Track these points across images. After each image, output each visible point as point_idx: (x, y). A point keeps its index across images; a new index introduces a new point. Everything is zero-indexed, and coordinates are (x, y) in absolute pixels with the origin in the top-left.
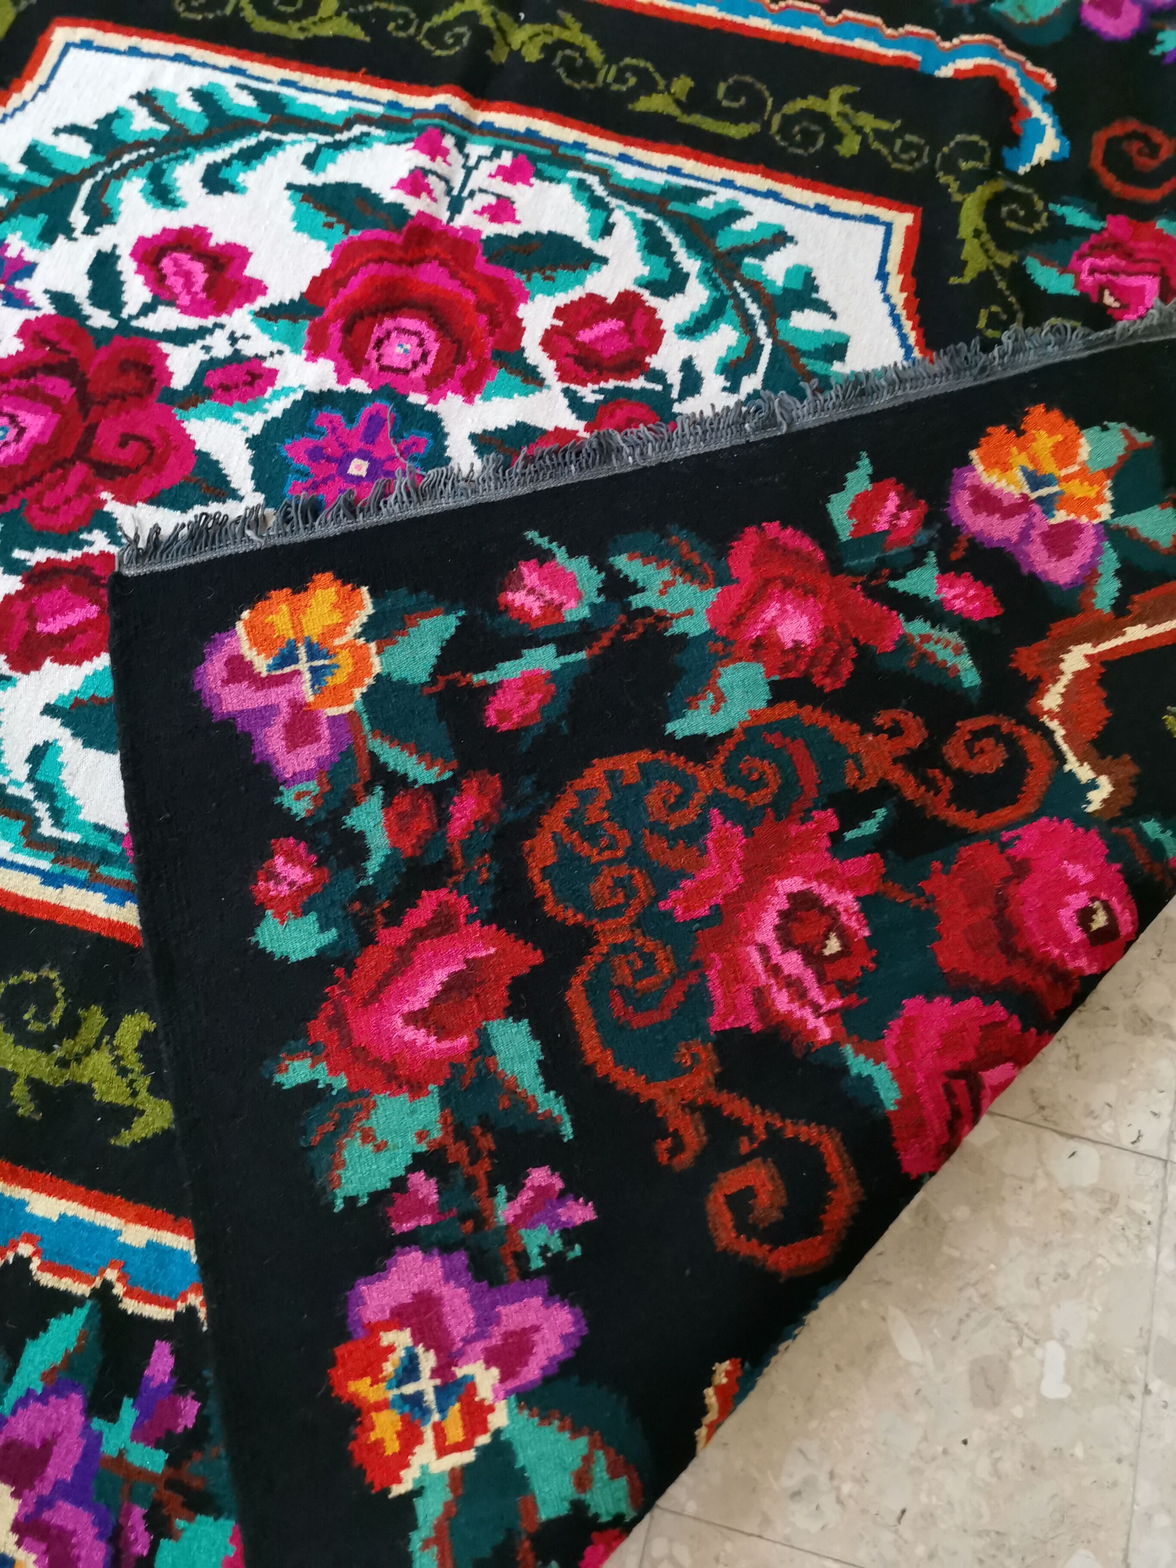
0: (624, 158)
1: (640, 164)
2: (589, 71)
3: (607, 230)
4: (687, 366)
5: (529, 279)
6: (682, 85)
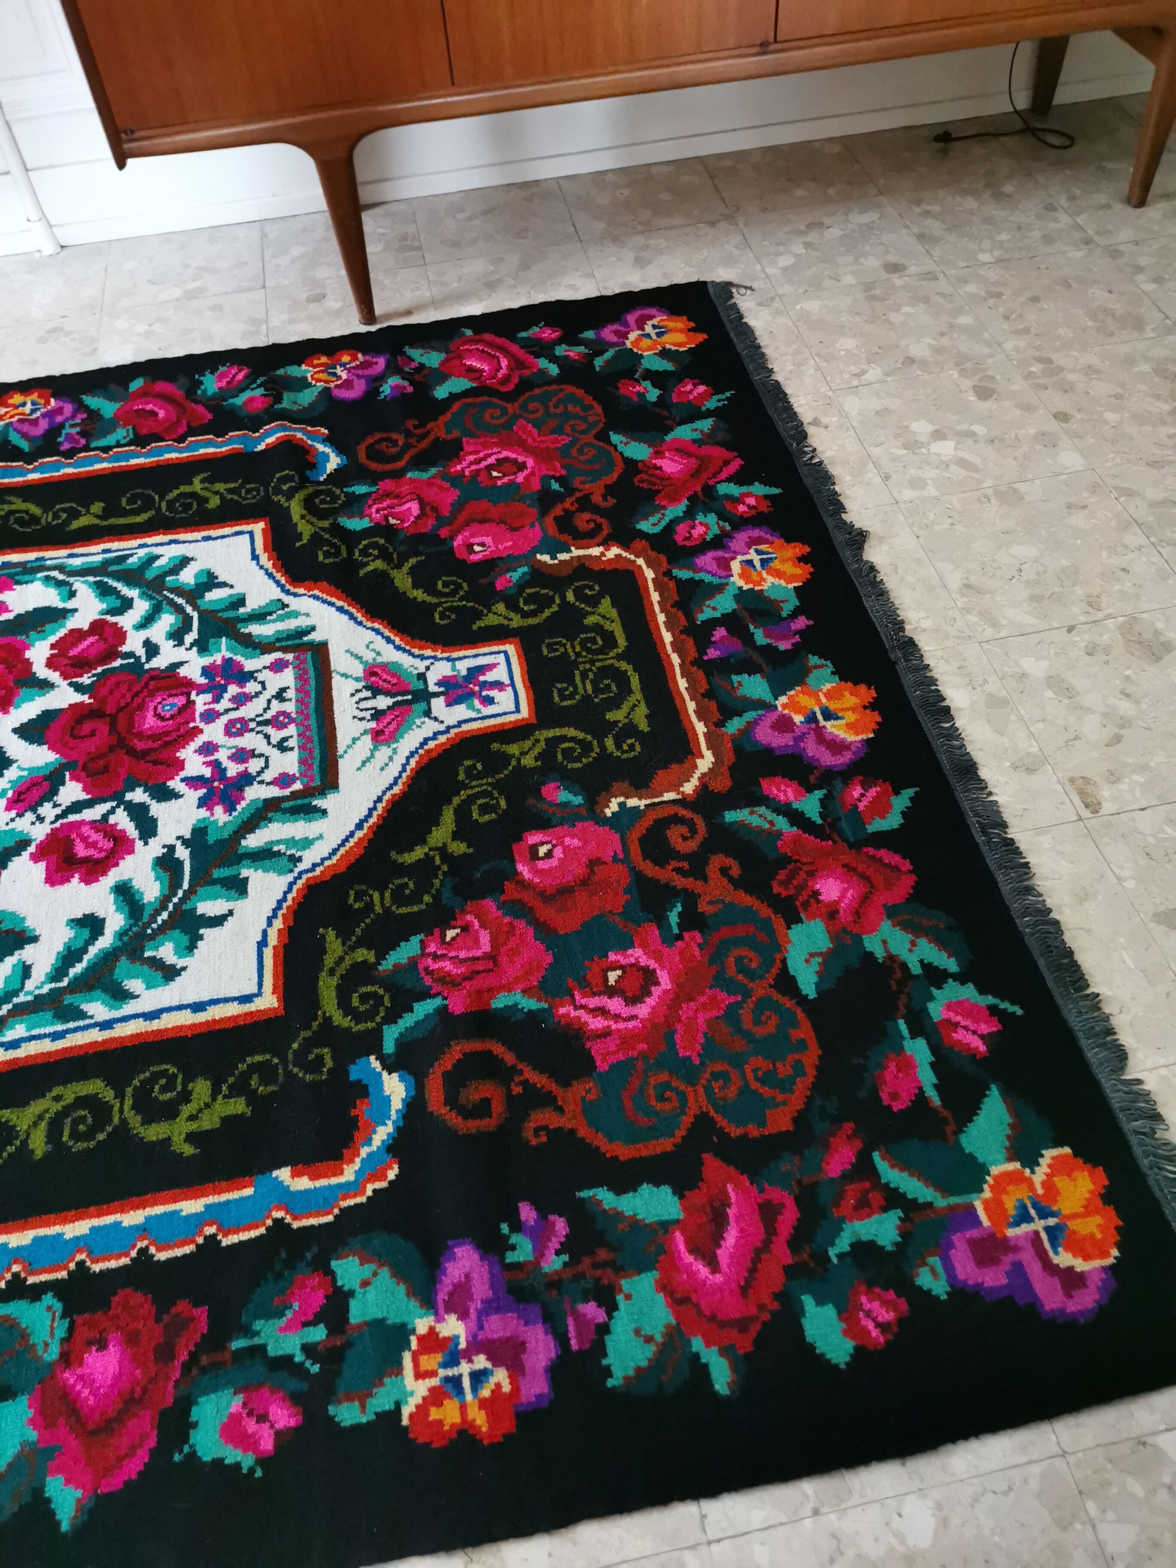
0: (71, 556)
1: (83, 555)
2: (35, 519)
3: (72, 594)
4: (147, 643)
5: (28, 637)
6: (97, 507)
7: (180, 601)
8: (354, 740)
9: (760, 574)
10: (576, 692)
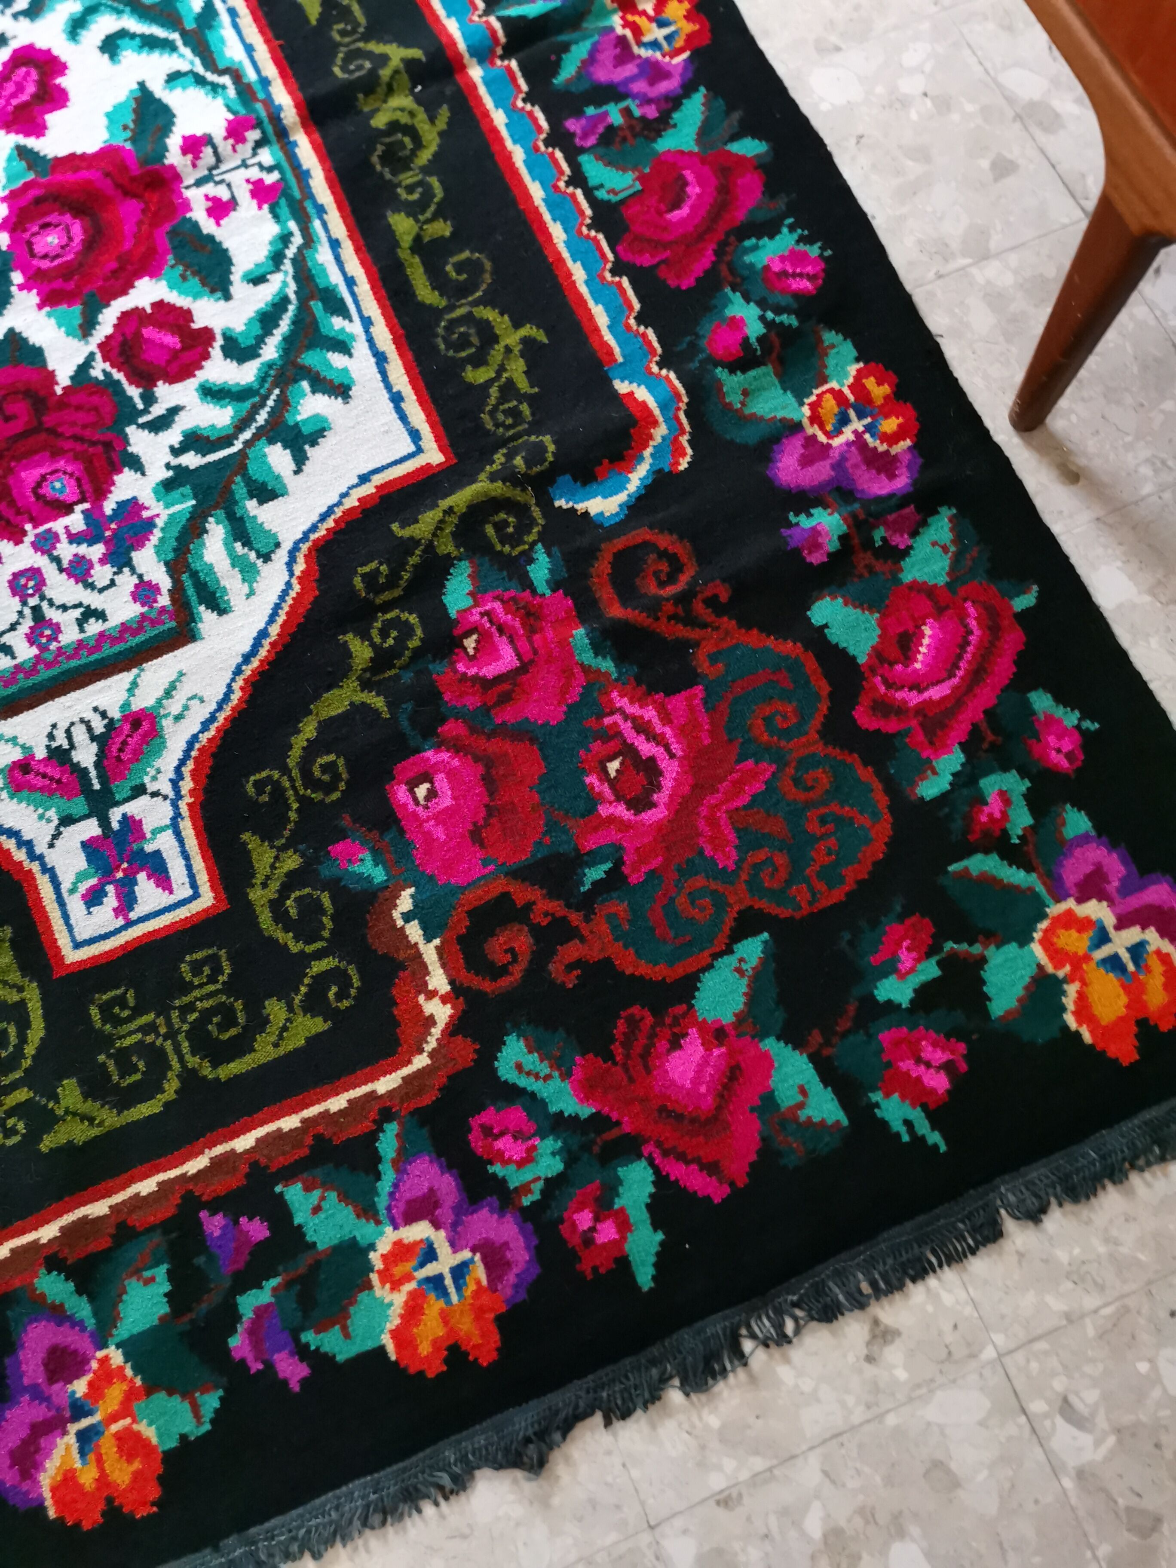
0: (335, 244)
1: (338, 257)
2: (403, 166)
3: (257, 280)
4: (175, 411)
5: (173, 267)
6: (438, 229)
7: (262, 417)
8: (14, 740)
9: (408, 1278)
10: (118, 1022)
